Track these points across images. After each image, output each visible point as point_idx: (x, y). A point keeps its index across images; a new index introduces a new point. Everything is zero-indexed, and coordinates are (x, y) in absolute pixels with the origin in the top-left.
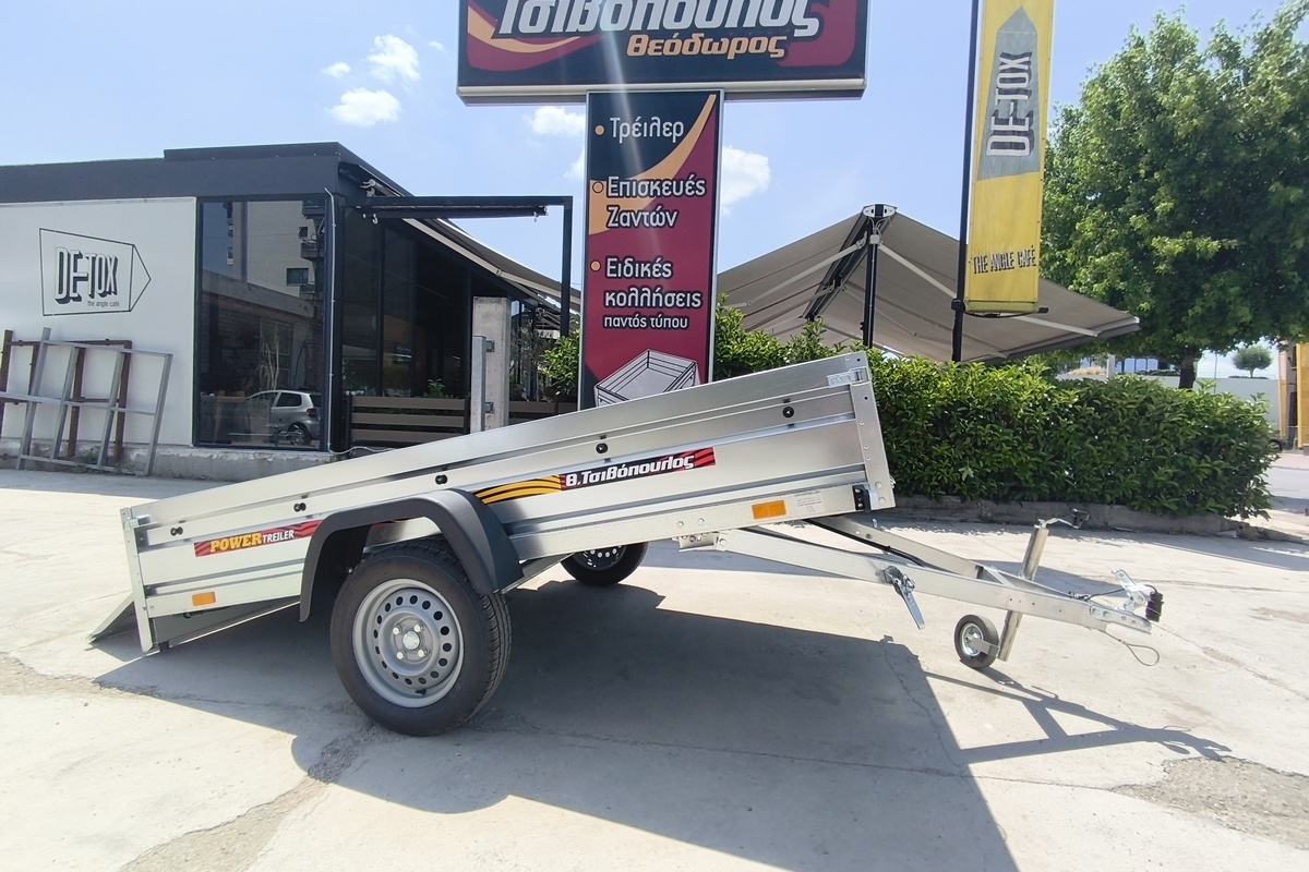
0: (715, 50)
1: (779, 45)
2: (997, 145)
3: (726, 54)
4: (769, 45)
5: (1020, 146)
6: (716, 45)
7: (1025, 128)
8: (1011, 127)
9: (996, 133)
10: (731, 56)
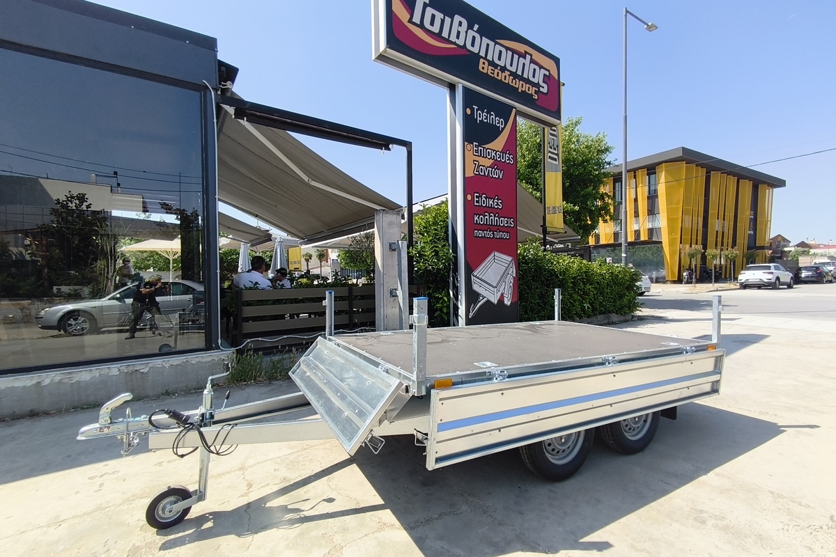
0: (513, 84)
1: (536, 92)
2: (550, 158)
3: (518, 88)
4: (532, 90)
5: (555, 160)
6: (514, 81)
7: (556, 152)
8: (552, 151)
9: (550, 152)
10: (520, 91)
